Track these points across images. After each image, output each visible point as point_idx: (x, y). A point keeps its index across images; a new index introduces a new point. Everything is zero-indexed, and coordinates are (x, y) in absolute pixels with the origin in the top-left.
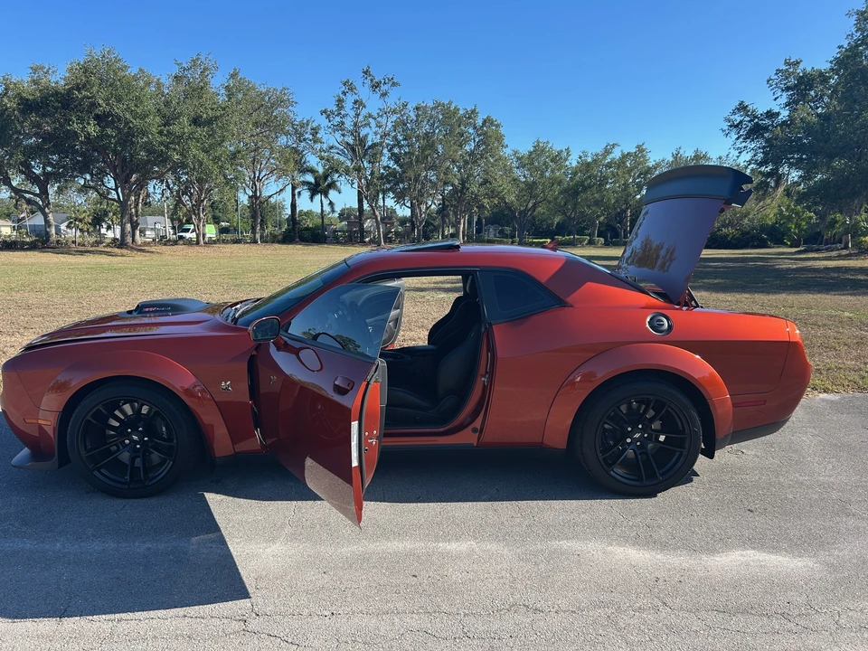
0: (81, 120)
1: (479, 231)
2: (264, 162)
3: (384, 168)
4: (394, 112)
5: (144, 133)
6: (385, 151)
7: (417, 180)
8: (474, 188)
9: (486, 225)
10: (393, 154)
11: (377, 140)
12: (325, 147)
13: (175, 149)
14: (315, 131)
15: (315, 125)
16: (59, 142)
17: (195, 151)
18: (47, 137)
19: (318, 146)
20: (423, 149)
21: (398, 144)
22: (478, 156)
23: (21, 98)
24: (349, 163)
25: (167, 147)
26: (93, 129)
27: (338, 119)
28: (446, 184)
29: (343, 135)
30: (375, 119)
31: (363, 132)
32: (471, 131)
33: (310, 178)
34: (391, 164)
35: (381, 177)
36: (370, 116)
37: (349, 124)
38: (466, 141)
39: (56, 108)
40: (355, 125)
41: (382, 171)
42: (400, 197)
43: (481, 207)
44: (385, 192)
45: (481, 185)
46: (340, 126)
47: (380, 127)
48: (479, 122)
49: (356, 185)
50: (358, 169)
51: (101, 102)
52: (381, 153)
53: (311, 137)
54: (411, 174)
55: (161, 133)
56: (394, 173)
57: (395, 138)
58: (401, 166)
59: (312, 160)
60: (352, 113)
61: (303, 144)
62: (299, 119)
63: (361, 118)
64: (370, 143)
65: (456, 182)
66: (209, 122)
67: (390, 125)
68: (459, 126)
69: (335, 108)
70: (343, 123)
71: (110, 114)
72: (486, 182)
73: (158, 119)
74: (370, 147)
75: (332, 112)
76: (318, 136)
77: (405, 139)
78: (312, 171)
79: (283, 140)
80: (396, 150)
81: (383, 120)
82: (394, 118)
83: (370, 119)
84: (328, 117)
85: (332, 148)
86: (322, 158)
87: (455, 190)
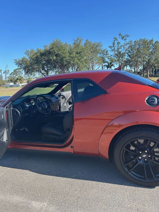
0: (52, 56)
1: (155, 73)
2: (94, 61)
3: (126, 59)
4: (128, 44)
5: (65, 57)
6: (126, 54)
7: (135, 61)
8: (152, 61)
9: (157, 72)
10: (129, 55)
11: (124, 51)
12: (110, 55)
13: (72, 60)
14: (107, 52)
15: (107, 50)
16: (48, 62)
17: (76, 60)
18: (47, 61)
19: (108, 55)
20: (137, 52)
21: (130, 52)
22: (154, 52)
23: (41, 53)
24: (116, 59)
25: (70, 60)
26: (55, 58)
27: (113, 48)
28: (144, 61)
29: (115, 52)
30: (123, 46)
31: (120, 50)
32: (151, 46)
33: (107, 64)
34: (128, 58)
35: (125, 61)
36: (122, 46)
37: (116, 48)
38: (150, 49)
39: (47, 54)
40: (118, 49)
41: (125, 60)
42: (131, 66)
43: (155, 67)
44: (126, 65)
45: (154, 60)
46: (114, 50)
47: (124, 48)
48: (154, 43)
49: (118, 64)
50: (118, 60)
51: (56, 51)
52: (125, 55)
53: (106, 53)
54: (133, 60)
55: (69, 57)
56: (129, 60)
57: (129, 51)
58: (131, 58)
59: (107, 59)
60: (117, 46)
61: (105, 55)
62: (103, 49)
63: (119, 47)
64: (122, 53)
65: (147, 61)
66: (80, 53)
67: (127, 47)
68: (148, 45)
69: (112, 45)
70: (115, 49)
71: (58, 54)
72: (156, 59)
73: (68, 54)
74: (122, 54)
75: (112, 46)
76: (108, 53)
77: (131, 51)
78: (107, 62)
79: (99, 55)
80: (129, 54)
81: (125, 46)
82: (128, 45)
83: (122, 47)
84: (111, 48)
85: (112, 55)
86: (109, 58)
87: (147, 63)
